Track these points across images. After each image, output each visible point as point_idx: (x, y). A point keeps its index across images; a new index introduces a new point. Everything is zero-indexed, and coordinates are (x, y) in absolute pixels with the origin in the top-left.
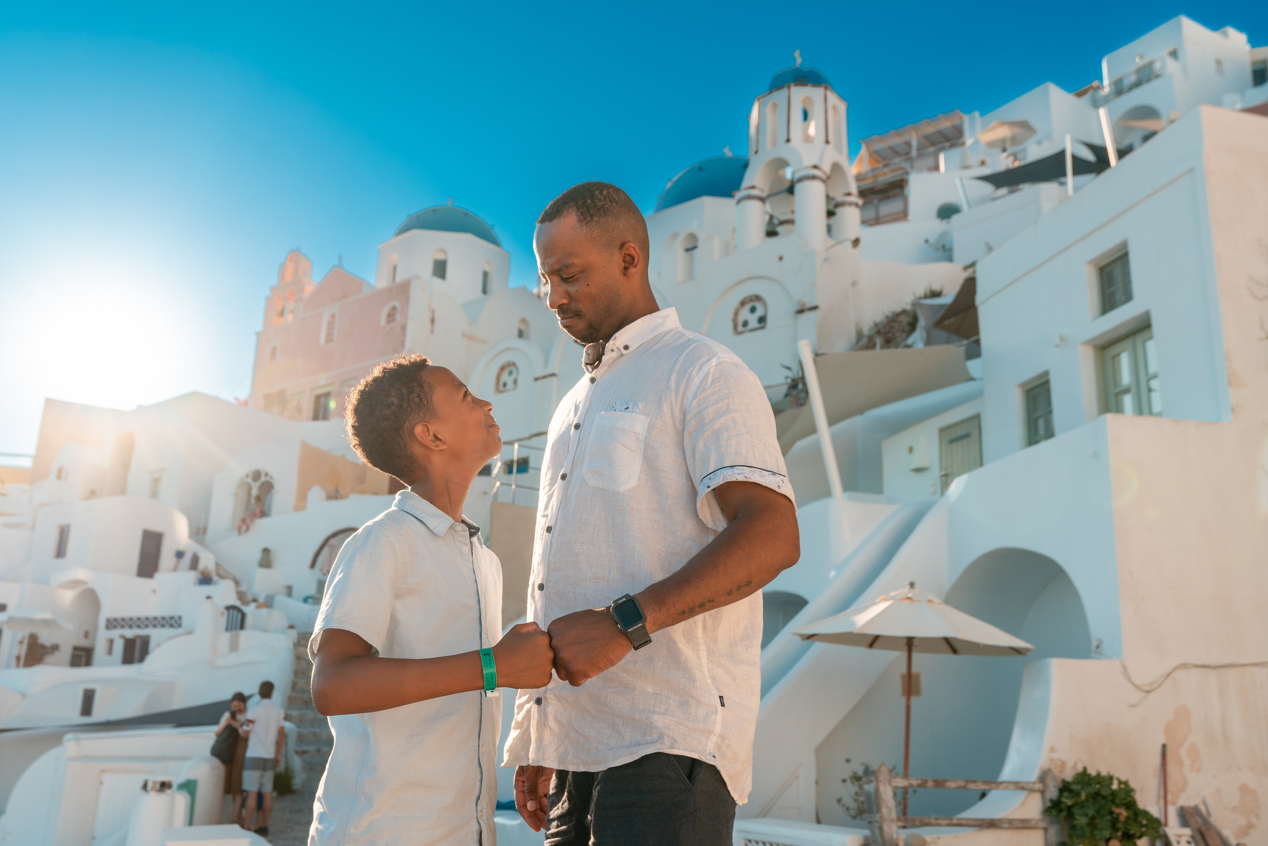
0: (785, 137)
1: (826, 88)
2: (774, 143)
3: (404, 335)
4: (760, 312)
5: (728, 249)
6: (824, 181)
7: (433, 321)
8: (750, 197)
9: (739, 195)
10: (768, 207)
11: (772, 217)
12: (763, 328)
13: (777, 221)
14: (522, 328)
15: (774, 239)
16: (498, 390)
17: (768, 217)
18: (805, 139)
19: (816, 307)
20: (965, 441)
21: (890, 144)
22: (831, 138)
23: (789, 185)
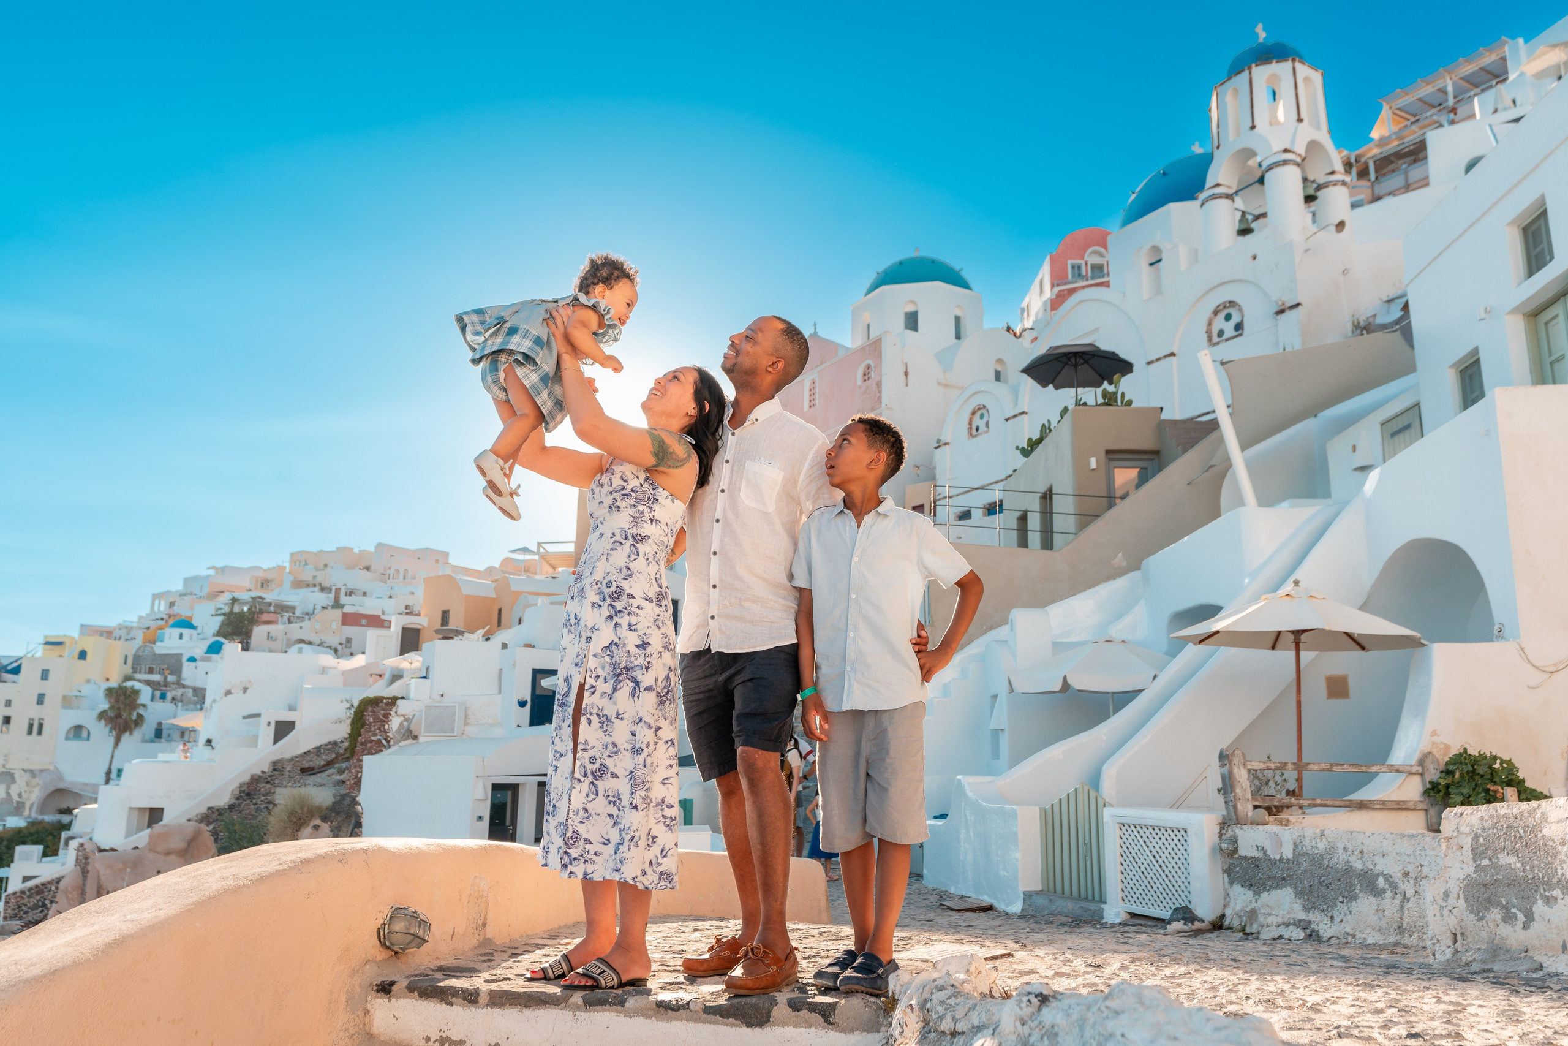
0: (1250, 124)
1: (1294, 60)
2: (1238, 133)
3: (880, 392)
4: (1236, 319)
5: (1195, 257)
6: (1298, 165)
7: (906, 374)
8: (1214, 197)
9: (1202, 196)
10: (1239, 202)
11: (1244, 213)
12: (1240, 335)
13: (1250, 217)
14: (999, 368)
15: (1248, 237)
16: (971, 435)
17: (1240, 214)
18: (1273, 122)
19: (1298, 305)
20: (1407, 433)
21: (1419, 96)
22: (1303, 115)
23: (1258, 175)
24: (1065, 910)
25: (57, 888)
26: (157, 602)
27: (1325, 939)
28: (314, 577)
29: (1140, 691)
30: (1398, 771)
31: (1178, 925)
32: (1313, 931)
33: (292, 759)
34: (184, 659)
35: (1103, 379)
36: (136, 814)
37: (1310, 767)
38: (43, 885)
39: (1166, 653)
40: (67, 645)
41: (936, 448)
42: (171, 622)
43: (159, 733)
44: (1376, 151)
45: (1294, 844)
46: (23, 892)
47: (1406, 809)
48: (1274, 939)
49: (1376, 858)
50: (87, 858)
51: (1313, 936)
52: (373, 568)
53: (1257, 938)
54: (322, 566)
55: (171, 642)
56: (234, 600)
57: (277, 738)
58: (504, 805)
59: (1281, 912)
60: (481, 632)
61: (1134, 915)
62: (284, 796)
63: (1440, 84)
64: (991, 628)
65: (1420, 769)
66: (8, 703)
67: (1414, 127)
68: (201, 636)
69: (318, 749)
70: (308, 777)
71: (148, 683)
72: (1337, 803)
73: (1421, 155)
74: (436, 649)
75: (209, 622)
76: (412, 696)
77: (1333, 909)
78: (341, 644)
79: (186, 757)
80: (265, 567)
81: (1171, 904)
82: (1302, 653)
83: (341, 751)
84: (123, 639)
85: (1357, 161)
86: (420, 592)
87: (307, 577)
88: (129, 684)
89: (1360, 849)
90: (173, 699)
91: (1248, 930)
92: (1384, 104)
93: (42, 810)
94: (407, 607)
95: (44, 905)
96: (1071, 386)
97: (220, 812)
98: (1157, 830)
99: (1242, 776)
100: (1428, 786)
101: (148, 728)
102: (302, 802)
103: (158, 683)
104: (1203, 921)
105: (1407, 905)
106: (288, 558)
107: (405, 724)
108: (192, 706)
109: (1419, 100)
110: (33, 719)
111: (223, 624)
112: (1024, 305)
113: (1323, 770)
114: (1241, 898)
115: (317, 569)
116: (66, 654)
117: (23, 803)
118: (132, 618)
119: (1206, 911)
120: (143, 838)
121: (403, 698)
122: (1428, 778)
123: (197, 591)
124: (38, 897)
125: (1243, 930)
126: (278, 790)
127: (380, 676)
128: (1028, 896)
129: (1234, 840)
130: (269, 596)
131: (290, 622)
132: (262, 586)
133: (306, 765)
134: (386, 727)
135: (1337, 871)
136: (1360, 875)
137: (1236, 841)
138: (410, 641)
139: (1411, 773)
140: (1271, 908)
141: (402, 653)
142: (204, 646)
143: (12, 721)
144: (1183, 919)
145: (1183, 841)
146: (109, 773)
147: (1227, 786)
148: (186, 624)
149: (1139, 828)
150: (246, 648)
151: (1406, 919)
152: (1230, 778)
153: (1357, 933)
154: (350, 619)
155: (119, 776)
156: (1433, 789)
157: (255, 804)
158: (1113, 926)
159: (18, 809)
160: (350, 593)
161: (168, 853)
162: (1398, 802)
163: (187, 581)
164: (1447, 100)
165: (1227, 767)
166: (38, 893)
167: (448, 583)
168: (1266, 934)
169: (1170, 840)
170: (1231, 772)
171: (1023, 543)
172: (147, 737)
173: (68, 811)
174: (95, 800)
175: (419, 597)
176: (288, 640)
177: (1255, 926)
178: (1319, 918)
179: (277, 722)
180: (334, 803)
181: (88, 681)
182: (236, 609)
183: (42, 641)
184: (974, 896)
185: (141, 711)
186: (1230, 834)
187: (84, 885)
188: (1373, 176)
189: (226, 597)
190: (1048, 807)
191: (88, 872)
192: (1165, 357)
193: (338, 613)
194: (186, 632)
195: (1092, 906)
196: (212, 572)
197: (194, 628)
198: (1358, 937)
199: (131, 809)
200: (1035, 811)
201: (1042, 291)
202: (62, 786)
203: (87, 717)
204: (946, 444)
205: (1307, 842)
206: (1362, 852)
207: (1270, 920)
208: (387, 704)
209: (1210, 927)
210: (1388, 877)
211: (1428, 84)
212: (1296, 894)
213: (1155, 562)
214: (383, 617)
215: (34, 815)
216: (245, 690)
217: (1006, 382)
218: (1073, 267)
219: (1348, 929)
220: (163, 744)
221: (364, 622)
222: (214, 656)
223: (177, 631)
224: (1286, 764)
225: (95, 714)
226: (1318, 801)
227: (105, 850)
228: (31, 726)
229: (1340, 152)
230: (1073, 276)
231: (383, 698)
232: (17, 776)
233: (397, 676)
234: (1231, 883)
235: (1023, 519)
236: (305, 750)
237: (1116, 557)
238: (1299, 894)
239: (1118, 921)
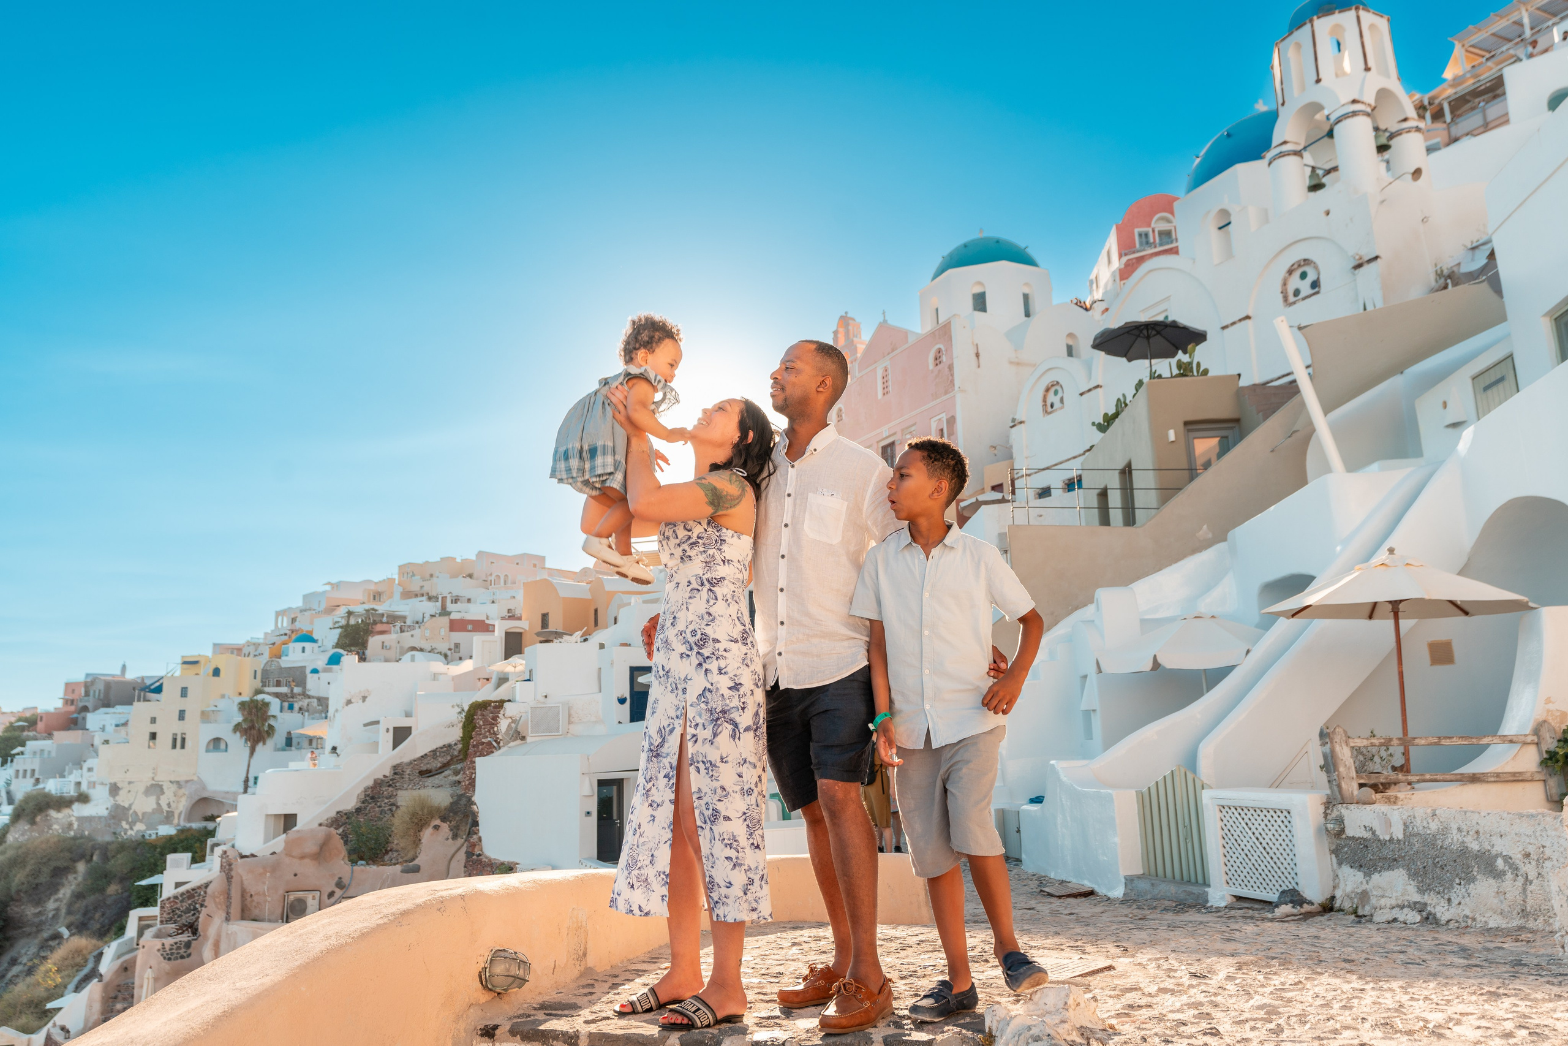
0: (1315, 78)
1: (1357, 9)
2: (1303, 88)
3: (952, 375)
4: (1312, 277)
5: (1265, 217)
6: (1368, 115)
7: (977, 355)
8: (1282, 155)
9: (1270, 155)
10: (1308, 159)
11: (1314, 168)
12: (1318, 293)
13: (1320, 172)
14: (1070, 343)
15: (1320, 193)
16: (1046, 412)
17: (1309, 170)
18: (1340, 73)
19: (1376, 258)
20: (1500, 386)
21: (1493, 31)
22: (1371, 64)
23: (1327, 128)
24: (1169, 894)
25: (205, 893)
26: (280, 619)
27: (1443, 922)
28: (422, 587)
29: (1233, 667)
30: (1511, 742)
31: (1286, 909)
32: (1430, 913)
33: (410, 763)
34: (308, 671)
35: (1178, 349)
36: (272, 821)
37: (1417, 741)
38: (193, 890)
39: (1258, 626)
40: (202, 663)
41: (1012, 427)
42: (294, 637)
43: (289, 742)
44: (1450, 92)
45: (1405, 824)
46: (176, 897)
47: (1522, 781)
48: (1389, 922)
49: (1493, 838)
50: (230, 865)
51: (1430, 919)
52: (475, 576)
53: (1370, 921)
54: (428, 577)
55: (295, 656)
56: (350, 613)
57: (396, 744)
58: (610, 799)
59: (1394, 894)
60: (579, 633)
61: (1239, 898)
62: (406, 798)
63: (1514, 17)
64: (1077, 608)
65: (1535, 739)
66: (153, 720)
67: (1489, 64)
68: (322, 649)
69: (434, 753)
70: (426, 779)
71: (277, 695)
72: (1448, 777)
73: (1499, 91)
74: (537, 653)
75: (328, 635)
76: (518, 698)
77: (1449, 892)
78: (450, 649)
79: (315, 765)
80: (376, 580)
81: (1277, 887)
82: (1401, 621)
83: (456, 753)
84: (252, 655)
85: (1430, 104)
86: (520, 595)
87: (415, 587)
88: (260, 697)
89: (1475, 829)
90: (300, 709)
91: (1360, 912)
92: (1456, 43)
93: (189, 819)
94: (509, 611)
95: (195, 909)
96: (1145, 357)
97: (348, 815)
98: (1259, 812)
99: (1345, 754)
100: (1545, 756)
101: (279, 738)
102: (422, 804)
103: (286, 695)
104: (1312, 904)
105: (1530, 888)
106: (396, 570)
107: (513, 725)
108: (317, 715)
109: (1493, 34)
110: (176, 734)
111: (341, 636)
112: (1093, 276)
113: (1431, 744)
114: (1351, 880)
115: (424, 580)
116: (201, 672)
117: (173, 812)
118: (259, 635)
119: (1315, 893)
120: (279, 843)
121: (509, 701)
122: (1544, 748)
123: (315, 606)
124: (190, 902)
125: (1355, 912)
126: (400, 793)
127: (488, 679)
128: (1129, 880)
129: (1340, 820)
130: (382, 608)
131: (402, 631)
132: (374, 598)
133: (424, 768)
134: (496, 729)
135: (1451, 852)
136: (1476, 856)
137: (1342, 821)
138: (514, 645)
139: (1525, 743)
140: (1384, 890)
141: (506, 658)
142: (325, 658)
143: (158, 736)
144: (1291, 902)
145: (1286, 823)
146: (246, 781)
147: (1329, 765)
148: (308, 638)
149: (1239, 810)
150: (363, 659)
151: (1530, 902)
152: (1332, 757)
153: (1477, 916)
154: (457, 626)
155: (255, 783)
156: (1550, 759)
157: (380, 807)
158: (1218, 910)
159: (168, 818)
160: (456, 600)
161: (302, 857)
162: (1514, 774)
163: (305, 597)
164: (1523, 33)
165: (1329, 745)
166: (189, 898)
167: (546, 586)
168: (1380, 917)
169: (1273, 822)
170: (1333, 751)
171: (1105, 520)
172: (279, 746)
173: (212, 818)
174: (234, 808)
175: (519, 601)
176: (401, 648)
177: (1367, 908)
178: (1435, 901)
179: (395, 728)
180: (451, 804)
181: (223, 696)
182: (352, 621)
183: (180, 661)
184: (1074, 881)
185: (272, 722)
186: (1335, 814)
187: (229, 890)
188: (1448, 117)
189: (342, 611)
190: (1145, 790)
191: (232, 877)
192: (1240, 320)
193: (445, 621)
194: (308, 645)
195: (1195, 890)
196: (328, 588)
197: (315, 641)
198: (1478, 920)
199: (267, 815)
200: (1132, 795)
201: (1109, 262)
202: (205, 795)
203: (224, 730)
204: (1021, 423)
205: (1418, 822)
206: (1477, 832)
207: (1383, 902)
208: (495, 707)
209: (1320, 909)
210: (1507, 859)
211: (1502, 17)
212: (1409, 875)
213: (1241, 533)
214: (487, 622)
215: (182, 823)
216: (364, 698)
217: (1078, 357)
218: (1140, 235)
219: (1467, 912)
220: (293, 752)
221: (470, 627)
222: (335, 667)
223: (301, 645)
224: (1391, 740)
225: (231, 726)
226: (1428, 777)
227: (246, 856)
228: (175, 740)
229: (1411, 97)
230: (1141, 244)
231: (491, 701)
232: (165, 787)
233: (503, 680)
234: (1340, 864)
235: (1103, 494)
236: (423, 754)
237: (1201, 529)
238: (1413, 875)
239: (1223, 904)
